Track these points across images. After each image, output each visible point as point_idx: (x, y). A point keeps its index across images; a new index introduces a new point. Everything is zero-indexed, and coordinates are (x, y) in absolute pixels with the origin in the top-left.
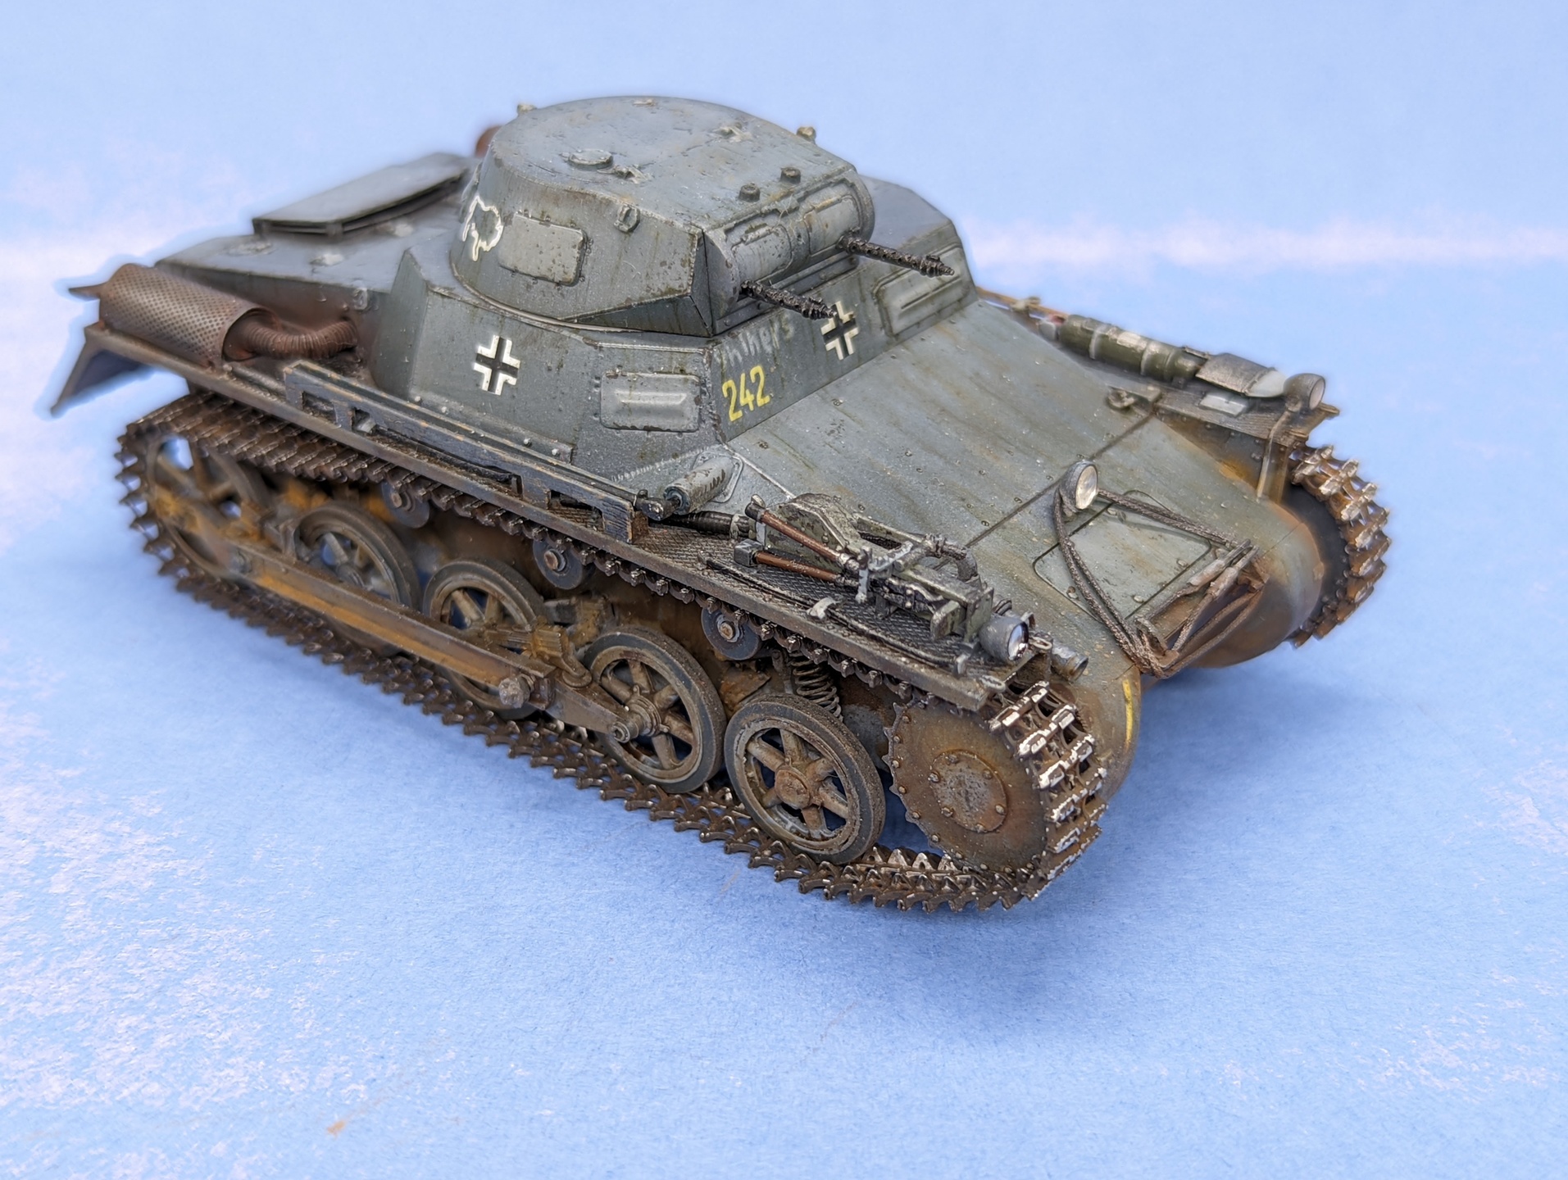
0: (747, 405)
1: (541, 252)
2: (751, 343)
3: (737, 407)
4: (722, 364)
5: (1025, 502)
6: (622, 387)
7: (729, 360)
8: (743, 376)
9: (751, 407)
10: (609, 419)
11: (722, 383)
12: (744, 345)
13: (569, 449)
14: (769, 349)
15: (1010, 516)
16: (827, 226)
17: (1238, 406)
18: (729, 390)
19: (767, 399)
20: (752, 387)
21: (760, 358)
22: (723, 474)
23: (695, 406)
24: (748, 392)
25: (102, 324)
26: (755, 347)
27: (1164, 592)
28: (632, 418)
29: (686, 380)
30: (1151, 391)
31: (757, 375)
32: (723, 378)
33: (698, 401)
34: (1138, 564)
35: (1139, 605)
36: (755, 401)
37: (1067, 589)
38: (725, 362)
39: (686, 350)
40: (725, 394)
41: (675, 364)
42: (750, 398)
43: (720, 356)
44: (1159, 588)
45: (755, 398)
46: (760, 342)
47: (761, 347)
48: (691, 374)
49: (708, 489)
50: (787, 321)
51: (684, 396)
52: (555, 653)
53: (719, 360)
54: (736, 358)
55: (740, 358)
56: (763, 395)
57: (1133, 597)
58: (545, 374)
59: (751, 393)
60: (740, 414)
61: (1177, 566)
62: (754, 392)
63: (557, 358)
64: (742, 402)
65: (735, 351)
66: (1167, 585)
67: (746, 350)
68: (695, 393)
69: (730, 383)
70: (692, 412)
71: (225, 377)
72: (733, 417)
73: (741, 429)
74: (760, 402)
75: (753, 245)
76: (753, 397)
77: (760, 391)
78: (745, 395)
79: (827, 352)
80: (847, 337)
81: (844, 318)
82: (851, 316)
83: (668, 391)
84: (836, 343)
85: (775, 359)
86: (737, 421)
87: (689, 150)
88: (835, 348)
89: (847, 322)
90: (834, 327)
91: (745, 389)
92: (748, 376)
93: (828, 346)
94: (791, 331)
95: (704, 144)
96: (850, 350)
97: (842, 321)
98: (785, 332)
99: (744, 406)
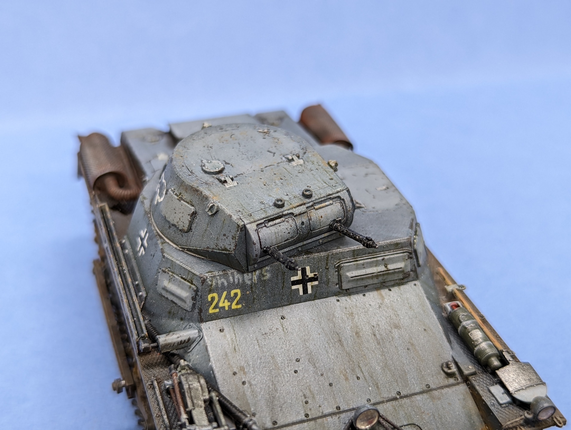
0: (224, 307)
2: (236, 277)
3: (215, 308)
4: (212, 285)
7: (217, 284)
8: (225, 293)
9: (227, 308)
10: (160, 290)
11: (209, 294)
12: (231, 277)
14: (249, 283)
18: (213, 299)
19: (240, 306)
20: (230, 299)
21: (242, 286)
22: (189, 339)
23: (191, 301)
24: (226, 301)
26: (239, 280)
29: (190, 287)
31: (236, 295)
32: (211, 291)
33: (194, 299)
36: (230, 307)
38: (214, 284)
39: (195, 272)
40: (209, 299)
41: (189, 277)
42: (227, 304)
43: (212, 281)
45: (231, 304)
46: (243, 278)
47: (243, 280)
48: (194, 285)
49: (176, 344)
50: (267, 271)
51: (188, 294)
53: (210, 282)
54: (223, 283)
55: (226, 284)
56: (237, 304)
59: (228, 302)
60: (217, 310)
62: (231, 302)
64: (221, 305)
65: (223, 280)
67: (232, 280)
68: (192, 294)
69: (215, 295)
70: (190, 303)
72: (211, 311)
73: (215, 317)
74: (233, 307)
76: (229, 304)
77: (235, 301)
78: (224, 302)
79: (292, 290)
80: (309, 285)
81: (310, 275)
82: (315, 275)
83: (182, 288)
84: (300, 287)
85: (252, 287)
86: (214, 313)
87: (266, 167)
88: (298, 289)
89: (312, 278)
90: (301, 278)
91: (225, 299)
92: (229, 294)
93: (294, 287)
94: (268, 276)
95: (276, 164)
96: (310, 291)
97: (308, 276)
98: (264, 276)
99: (221, 307)
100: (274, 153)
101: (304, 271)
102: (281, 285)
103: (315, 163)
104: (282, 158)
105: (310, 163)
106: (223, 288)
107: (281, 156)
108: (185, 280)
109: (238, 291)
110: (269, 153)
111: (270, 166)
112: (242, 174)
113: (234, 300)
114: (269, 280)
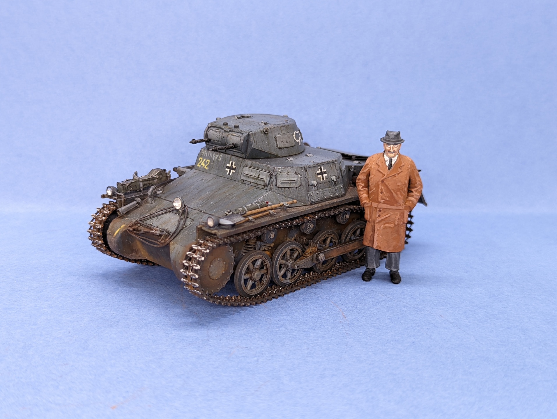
7: (204, 154)
8: (205, 160)
12: (209, 154)
14: (214, 159)
16: (231, 139)
18: (201, 160)
26: (211, 156)
34: (165, 223)
50: (221, 157)
53: (202, 152)
60: (200, 166)
64: (202, 164)
73: (198, 169)
74: (205, 167)
79: (225, 170)
80: (232, 171)
82: (235, 167)
84: (228, 170)
90: (230, 166)
94: (220, 159)
96: (231, 174)
98: (219, 159)
101: (232, 164)
102: (223, 166)
106: (205, 157)
109: (209, 161)
113: (207, 164)
114: (220, 161)
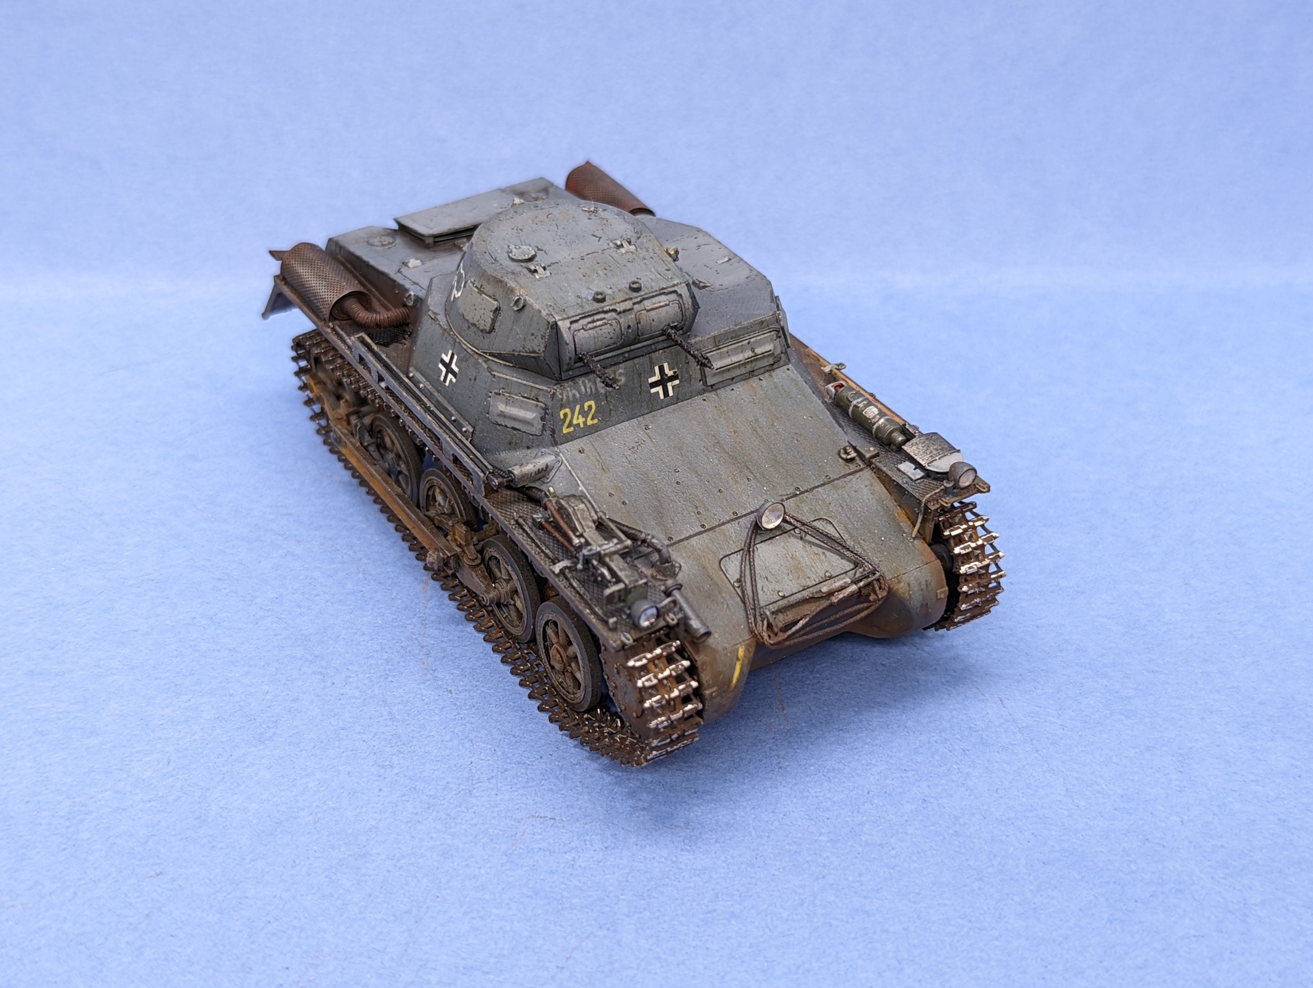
0: (579, 424)
1: (476, 310)
2: (588, 386)
3: (570, 425)
4: (562, 399)
5: (739, 515)
6: (502, 402)
7: (568, 397)
8: (578, 407)
9: (582, 426)
10: (495, 418)
11: (561, 410)
12: (582, 388)
13: (471, 430)
14: (602, 391)
15: (724, 524)
16: (653, 320)
17: (919, 474)
18: (565, 415)
19: (596, 421)
20: (584, 414)
21: (595, 396)
22: (547, 466)
23: (540, 422)
24: (580, 416)
25: (281, 277)
26: (591, 389)
27: (803, 592)
28: (505, 420)
29: (537, 406)
30: (870, 450)
31: (590, 407)
32: (562, 407)
33: (543, 419)
34: (796, 569)
35: (780, 598)
36: (585, 423)
37: (735, 579)
38: (565, 397)
39: (540, 387)
40: (562, 417)
41: (533, 394)
42: (581, 420)
43: (562, 394)
44: (801, 589)
45: (586, 420)
46: (596, 386)
47: (596, 389)
48: (541, 402)
49: (533, 475)
50: (621, 374)
51: (534, 415)
52: (462, 542)
53: (560, 396)
54: (574, 395)
55: (578, 396)
56: (593, 419)
57: (779, 592)
58: (468, 382)
59: (583, 417)
60: (572, 429)
61: (823, 576)
62: (586, 417)
63: (474, 374)
64: (575, 422)
65: (574, 391)
66: (808, 588)
67: (584, 390)
68: (541, 414)
69: (567, 410)
70: (538, 425)
71: (329, 330)
72: (565, 431)
73: (570, 438)
74: (589, 422)
75: (590, 331)
76: (584, 419)
77: (590, 416)
78: (578, 418)
79: (651, 394)
80: (670, 385)
81: (669, 373)
82: (675, 372)
83: (526, 409)
84: (660, 389)
85: (606, 397)
86: (569, 433)
87: (588, 254)
88: (658, 392)
89: (672, 376)
90: (660, 378)
91: (579, 414)
92: (582, 407)
93: (653, 391)
94: (623, 380)
95: (600, 251)
96: (671, 393)
97: (667, 375)
98: (618, 381)
99: (576, 425)
100: (600, 238)
101: (661, 369)
102: (638, 390)
103: (650, 250)
104: (608, 244)
105: (644, 250)
106: (575, 401)
107: (609, 242)
108: (529, 399)
109: (592, 403)
110: (593, 238)
111: (593, 253)
112: (557, 263)
113: (589, 414)
114: (624, 385)
